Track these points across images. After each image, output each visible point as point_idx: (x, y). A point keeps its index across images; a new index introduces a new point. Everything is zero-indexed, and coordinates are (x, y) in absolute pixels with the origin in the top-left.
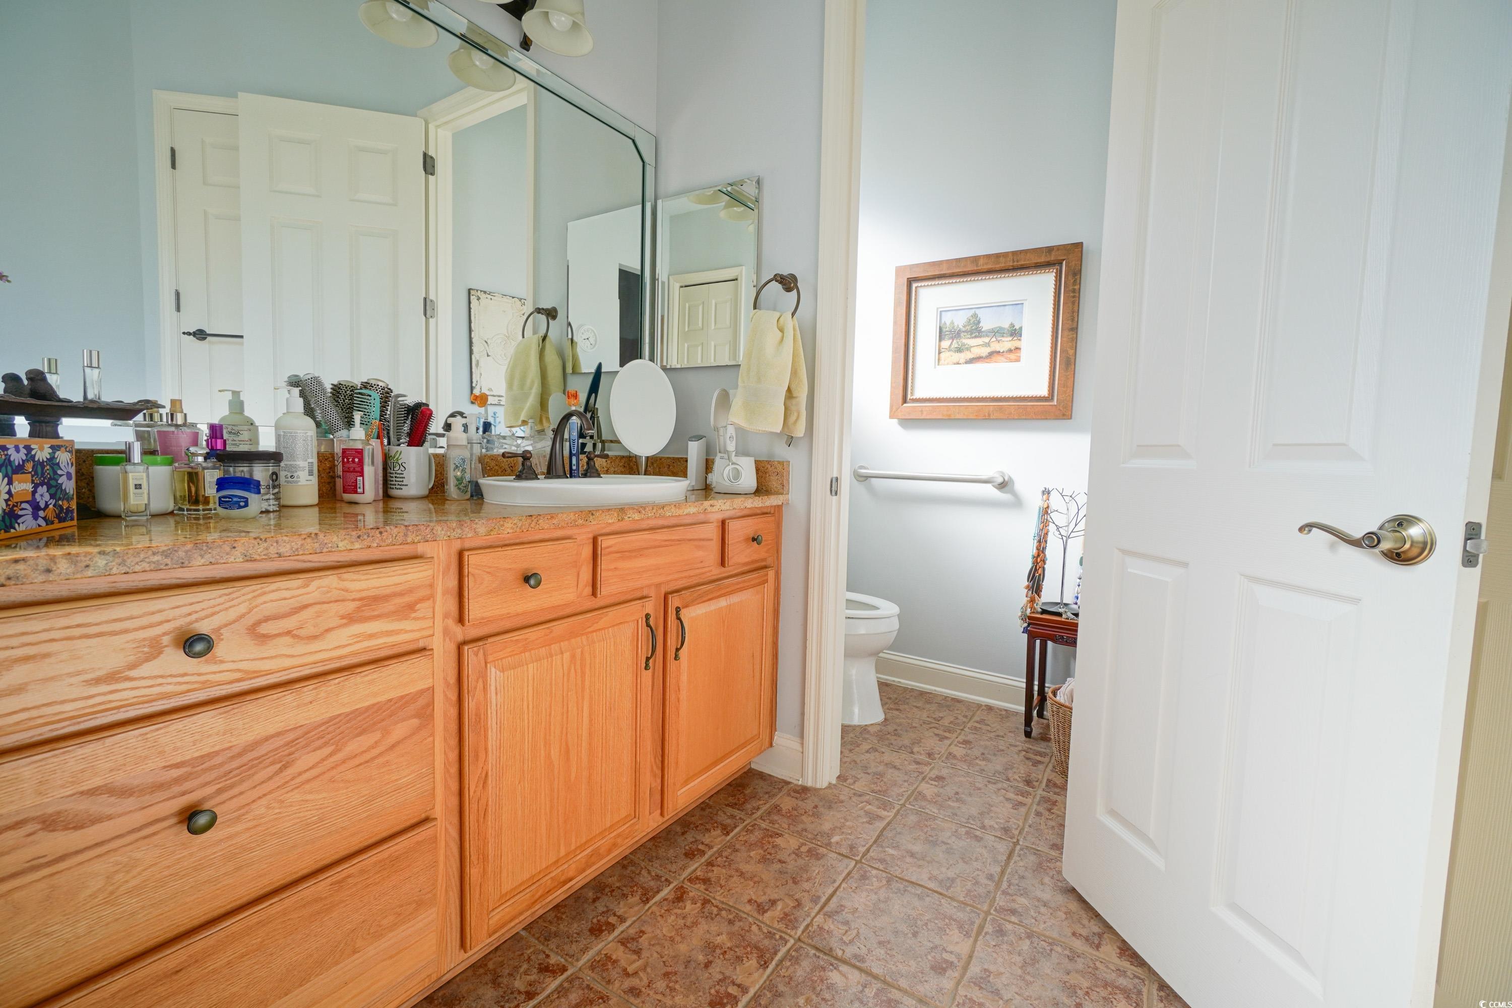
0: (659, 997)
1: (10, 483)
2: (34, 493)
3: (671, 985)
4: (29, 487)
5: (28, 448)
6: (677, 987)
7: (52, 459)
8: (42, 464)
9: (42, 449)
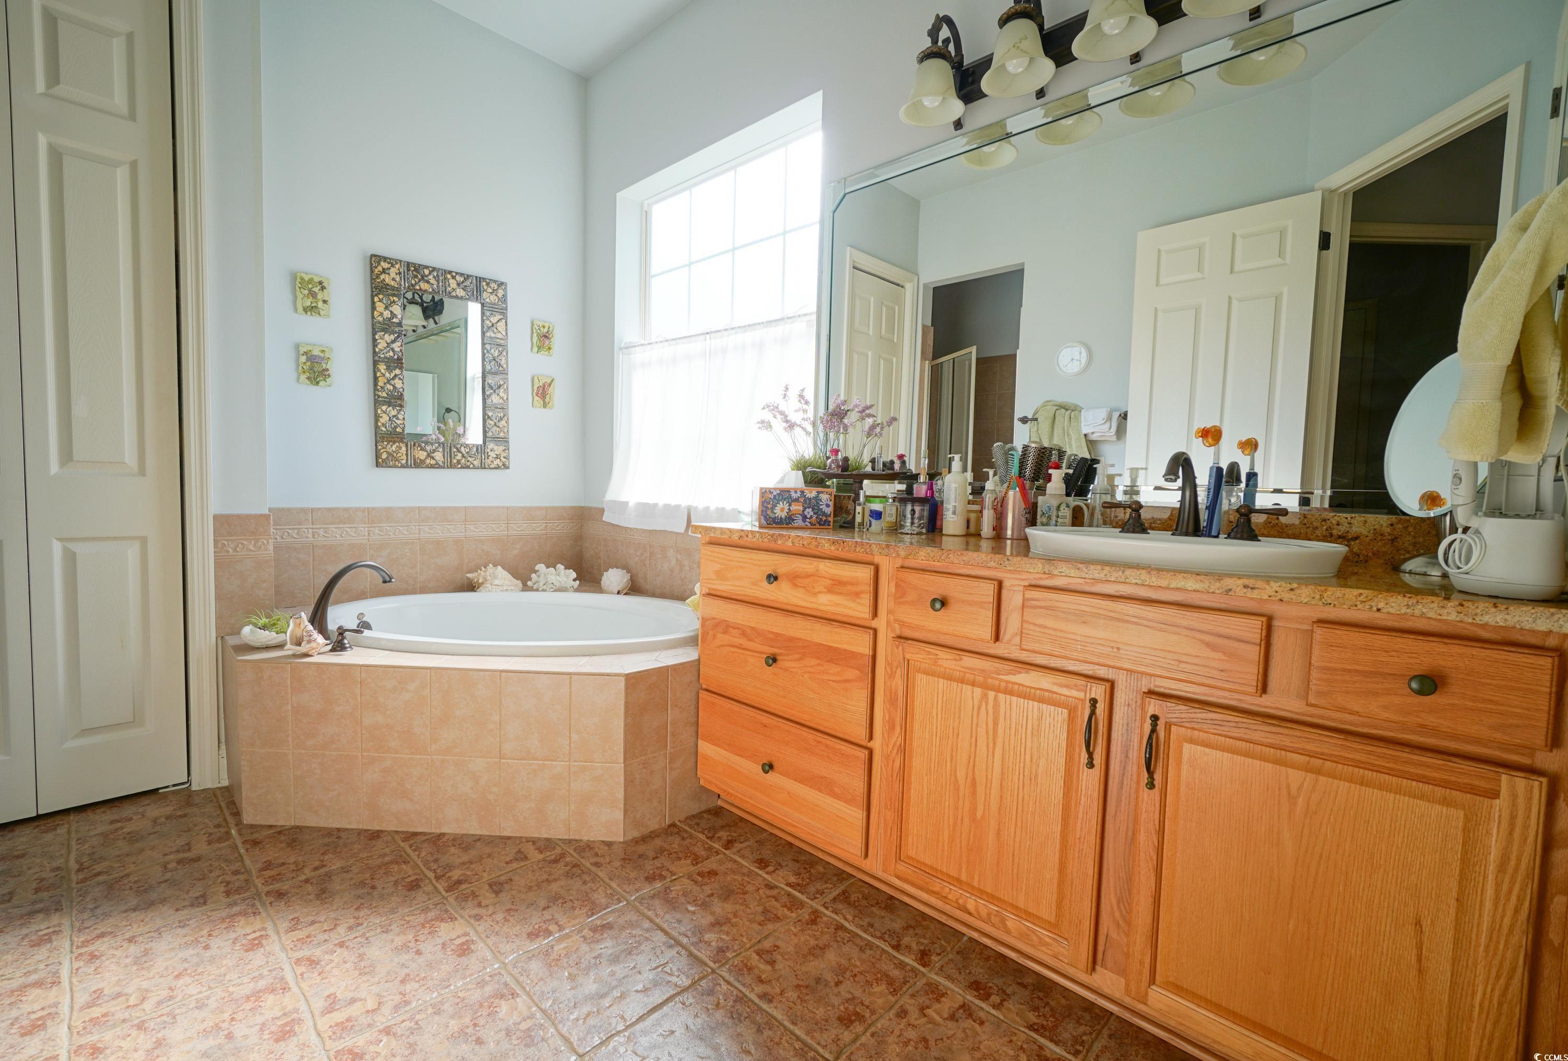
0: (897, 1032)
1: (790, 505)
2: (803, 511)
3: (912, 1042)
4: (801, 508)
5: (802, 492)
6: (910, 1048)
7: (816, 498)
8: (810, 499)
9: (811, 492)
